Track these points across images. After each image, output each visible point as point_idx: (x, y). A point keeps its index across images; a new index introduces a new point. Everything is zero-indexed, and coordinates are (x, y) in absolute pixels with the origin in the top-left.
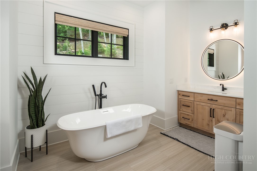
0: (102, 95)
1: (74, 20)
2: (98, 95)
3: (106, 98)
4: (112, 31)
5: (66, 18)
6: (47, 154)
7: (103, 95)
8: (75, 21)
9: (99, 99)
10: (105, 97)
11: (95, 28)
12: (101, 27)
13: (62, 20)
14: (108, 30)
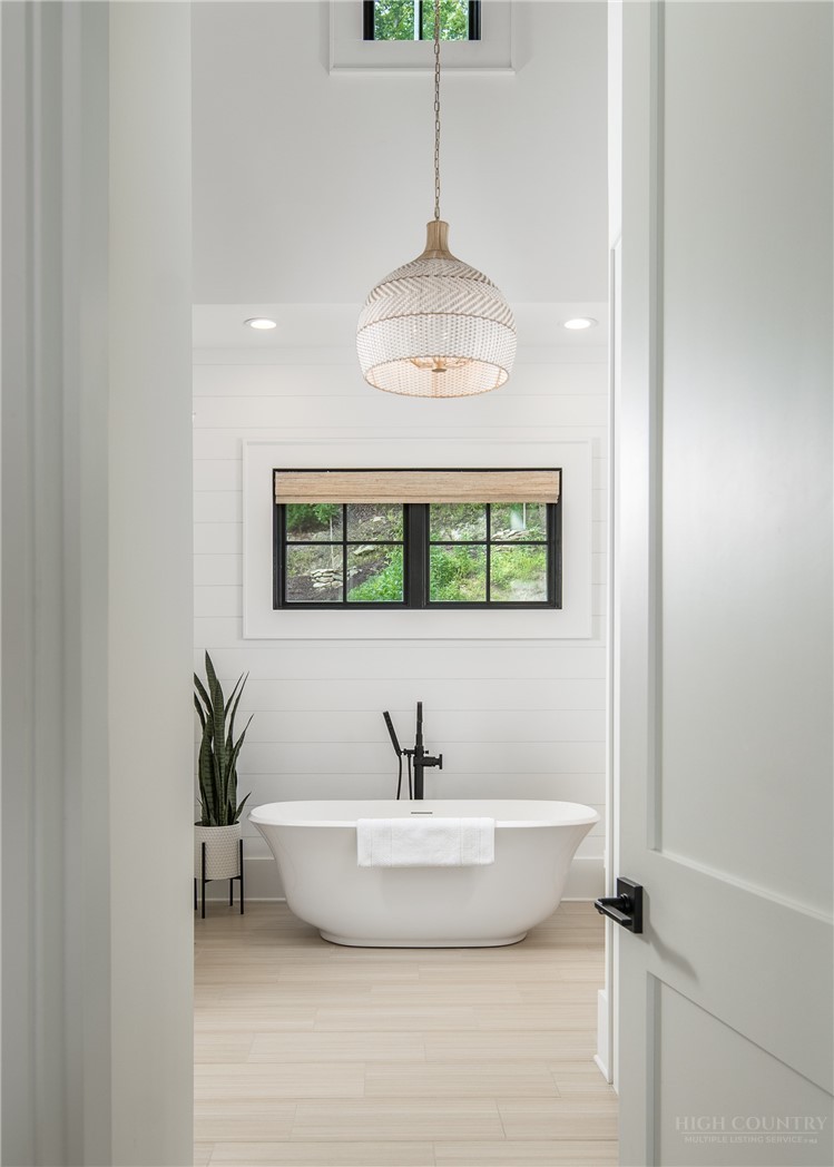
0: (425, 755)
1: (333, 480)
2: (408, 753)
3: (441, 768)
4: (479, 492)
5: (305, 481)
6: (242, 913)
7: (427, 752)
8: (335, 484)
9: (413, 768)
10: (438, 762)
11: (407, 493)
12: (433, 486)
13: (296, 490)
14: (461, 493)
